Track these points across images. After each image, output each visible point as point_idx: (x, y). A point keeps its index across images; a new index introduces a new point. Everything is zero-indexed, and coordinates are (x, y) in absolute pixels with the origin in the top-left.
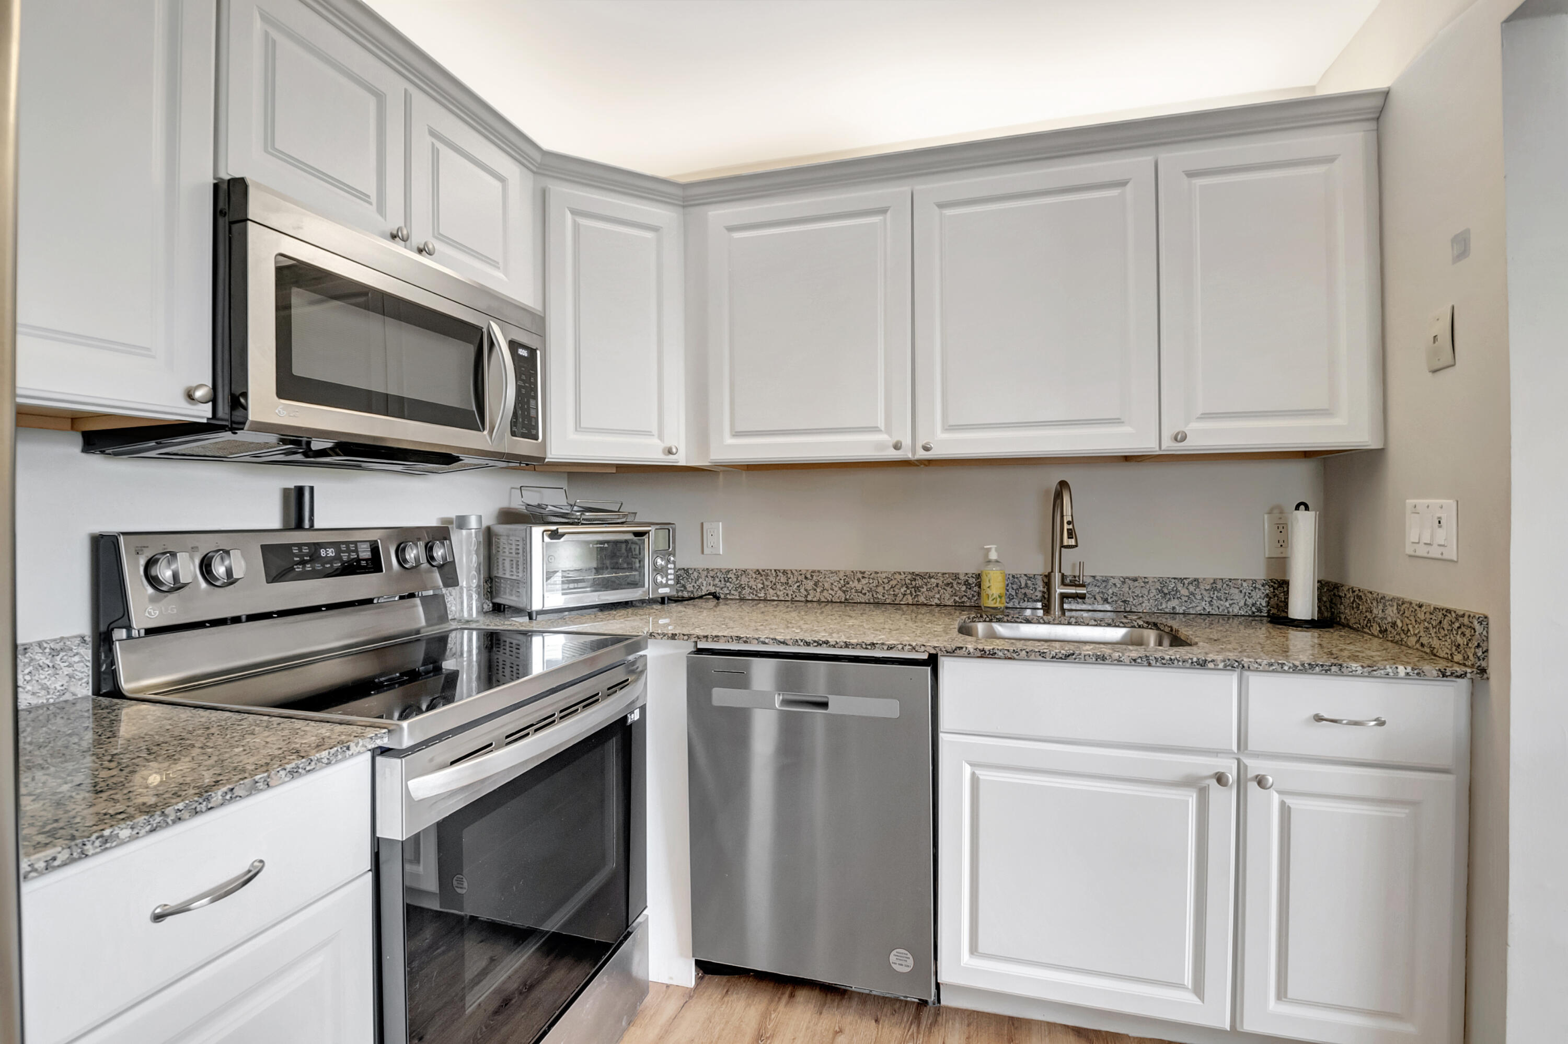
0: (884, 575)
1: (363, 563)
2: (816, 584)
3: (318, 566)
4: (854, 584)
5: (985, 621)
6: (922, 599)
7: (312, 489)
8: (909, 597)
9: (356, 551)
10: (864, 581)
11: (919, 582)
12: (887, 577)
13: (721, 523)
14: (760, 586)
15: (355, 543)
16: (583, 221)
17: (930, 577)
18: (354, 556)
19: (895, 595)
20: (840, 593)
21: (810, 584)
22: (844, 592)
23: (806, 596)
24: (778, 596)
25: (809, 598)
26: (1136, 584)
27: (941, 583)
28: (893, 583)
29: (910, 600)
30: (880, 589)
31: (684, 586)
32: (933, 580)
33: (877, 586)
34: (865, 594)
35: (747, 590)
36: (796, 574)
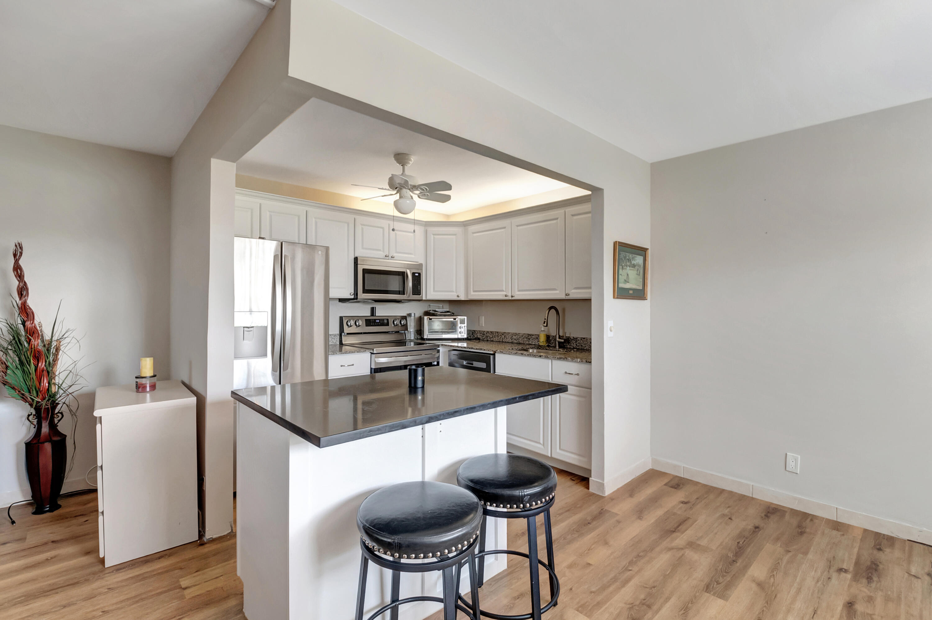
0: (521, 334)
1: (385, 324)
2: (505, 337)
3: (376, 324)
4: (514, 337)
5: (536, 349)
6: (530, 343)
7: (375, 308)
8: (527, 341)
9: (384, 321)
10: (516, 336)
11: (530, 337)
12: (522, 335)
13: (483, 317)
14: (492, 336)
15: (384, 319)
16: (435, 236)
17: (533, 335)
18: (383, 322)
19: (524, 341)
20: (510, 340)
21: (503, 336)
22: (512, 339)
23: (502, 340)
24: (496, 340)
25: (503, 341)
26: (584, 340)
27: (535, 338)
28: (523, 337)
29: (527, 343)
30: (520, 339)
31: (474, 336)
32: (533, 337)
33: (519, 338)
34: (516, 340)
35: (489, 338)
36: (500, 333)
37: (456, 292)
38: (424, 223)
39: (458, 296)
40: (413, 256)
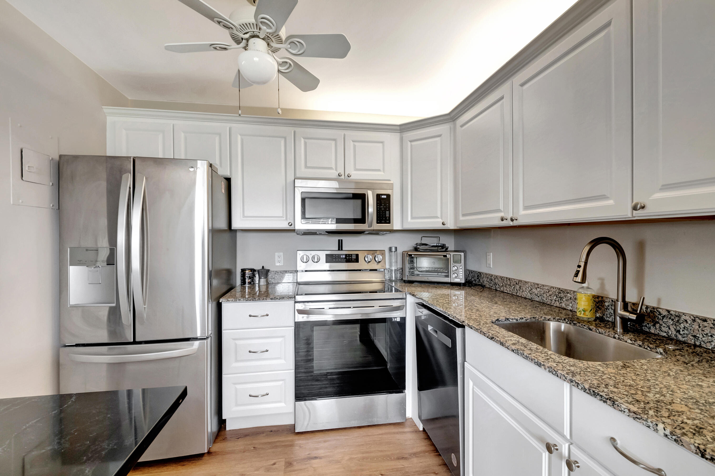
0: (547, 288)
1: (353, 260)
2: (520, 288)
3: (340, 260)
4: (534, 290)
6: (563, 305)
7: (342, 240)
8: (557, 302)
9: (351, 256)
10: (538, 290)
11: (562, 295)
12: (548, 289)
13: (491, 253)
14: (502, 285)
15: (351, 254)
16: (413, 143)
17: (568, 293)
18: (350, 258)
19: (551, 300)
20: (529, 294)
21: (518, 287)
22: (531, 294)
23: (517, 293)
24: (507, 291)
25: (518, 294)
27: (572, 297)
28: (550, 293)
29: (557, 304)
30: (545, 295)
31: (480, 280)
32: (569, 295)
33: (544, 293)
34: (539, 297)
35: (497, 286)
36: (514, 281)
37: (442, 219)
38: (398, 128)
39: (443, 224)
40: (382, 173)
